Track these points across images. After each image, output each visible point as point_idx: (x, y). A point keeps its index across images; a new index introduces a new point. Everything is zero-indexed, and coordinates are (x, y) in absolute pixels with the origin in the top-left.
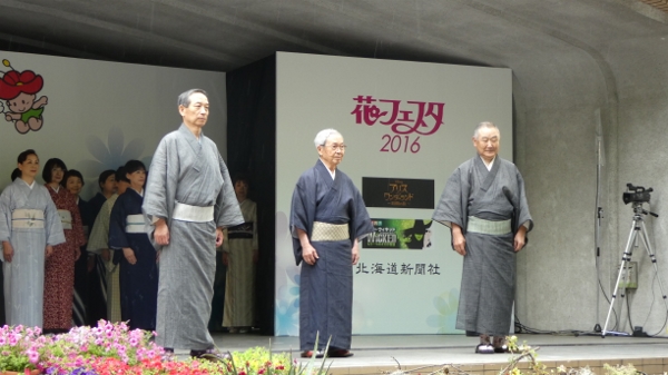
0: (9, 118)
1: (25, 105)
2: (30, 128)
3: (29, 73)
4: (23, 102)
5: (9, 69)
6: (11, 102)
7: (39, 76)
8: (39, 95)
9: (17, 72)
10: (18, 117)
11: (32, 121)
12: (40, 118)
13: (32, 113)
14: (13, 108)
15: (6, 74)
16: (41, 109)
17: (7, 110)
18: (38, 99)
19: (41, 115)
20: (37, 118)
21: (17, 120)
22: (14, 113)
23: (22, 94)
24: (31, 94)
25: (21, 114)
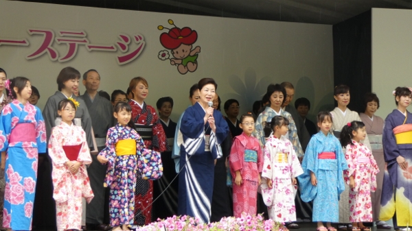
0: (173, 63)
1: (184, 53)
2: (188, 70)
3: (187, 29)
4: (183, 51)
5: (173, 26)
6: (175, 51)
7: (194, 31)
8: (194, 45)
9: (178, 28)
10: (179, 62)
11: (190, 65)
12: (195, 62)
13: (189, 59)
14: (175, 55)
15: (171, 30)
16: (196, 55)
17: (171, 57)
18: (193, 48)
19: (196, 60)
20: (193, 63)
21: (179, 64)
22: (177, 59)
23: (182, 45)
24: (189, 45)
25: (182, 59)
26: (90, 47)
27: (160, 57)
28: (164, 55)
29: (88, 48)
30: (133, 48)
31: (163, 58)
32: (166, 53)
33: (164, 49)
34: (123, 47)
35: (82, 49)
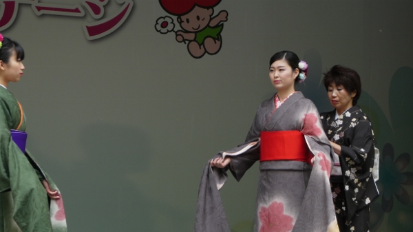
0: (180, 38)
2: (206, 51)
6: (184, 18)
8: (217, 9)
10: (191, 36)
11: (209, 42)
12: (218, 38)
14: (185, 25)
16: (220, 26)
17: (178, 28)
18: (215, 14)
19: (219, 34)
20: (214, 39)
21: (190, 41)
22: (186, 32)
23: (197, 8)
24: (208, 8)
25: (196, 33)
26: (39, 9)
27: (159, 27)
28: (164, 25)
29: (36, 10)
30: (113, 12)
31: (164, 30)
32: (169, 20)
33: (165, 14)
34: (96, 10)
35: (25, 11)
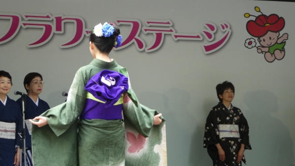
0: (260, 51)
1: (272, 41)
2: (276, 58)
3: (274, 16)
4: (270, 38)
5: (260, 14)
6: (262, 39)
7: (282, 18)
8: (282, 33)
9: (265, 16)
10: (266, 49)
11: (277, 53)
12: (283, 50)
13: (277, 46)
14: (262, 43)
15: (257, 18)
16: (284, 43)
17: (258, 44)
18: (281, 35)
19: (283, 48)
20: (280, 50)
21: (266, 52)
22: (263, 47)
23: (269, 32)
24: (276, 32)
25: (269, 47)
26: (176, 37)
27: (247, 45)
28: (250, 43)
29: (174, 38)
30: (220, 37)
31: (250, 46)
32: (252, 40)
33: (250, 36)
34: (209, 36)
35: (168, 38)
